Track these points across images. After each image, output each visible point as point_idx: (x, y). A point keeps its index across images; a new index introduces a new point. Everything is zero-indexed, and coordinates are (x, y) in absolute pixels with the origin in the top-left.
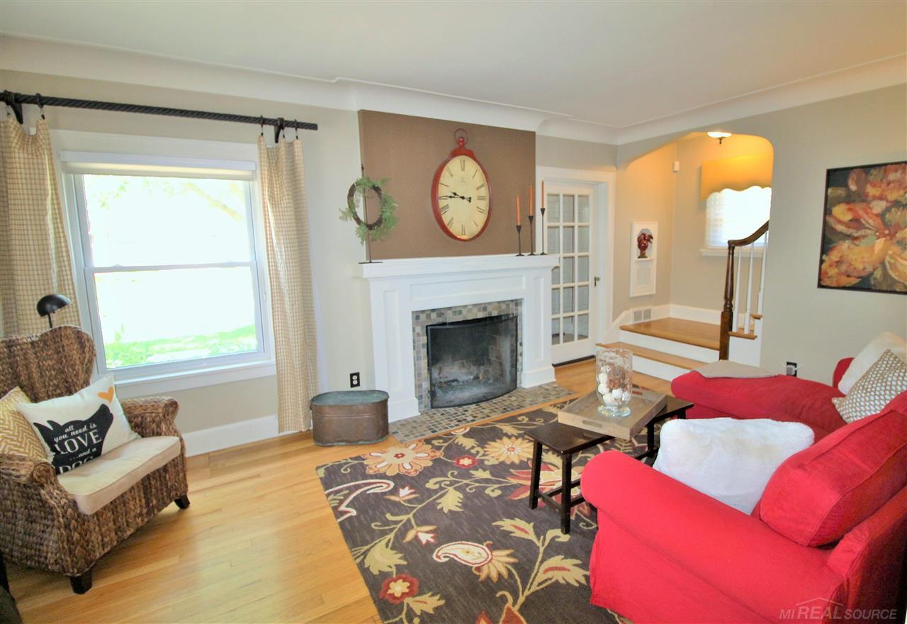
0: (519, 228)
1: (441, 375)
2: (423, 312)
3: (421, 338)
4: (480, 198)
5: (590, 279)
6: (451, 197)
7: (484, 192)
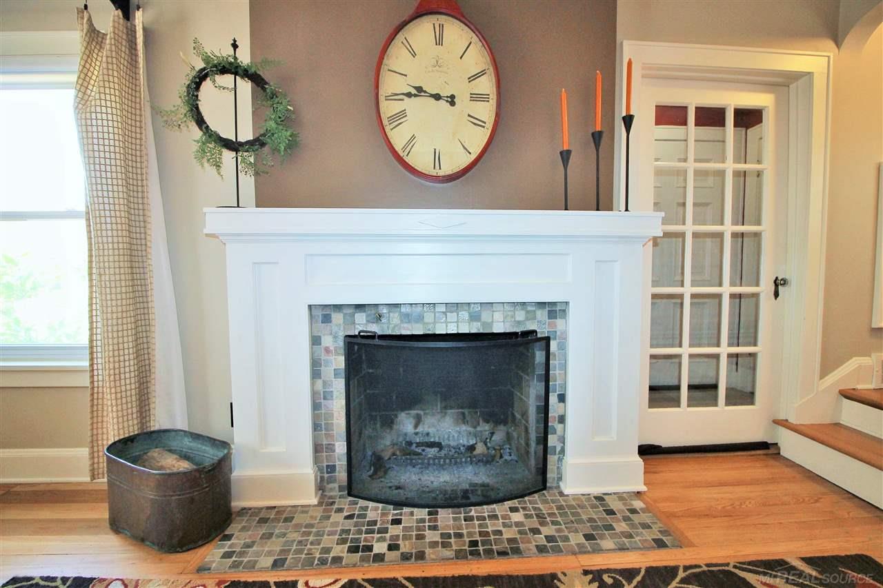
0: (565, 156)
1: (420, 429)
2: (338, 308)
3: (332, 358)
4: (476, 97)
5: (762, 282)
6: (409, 95)
7: (486, 85)
